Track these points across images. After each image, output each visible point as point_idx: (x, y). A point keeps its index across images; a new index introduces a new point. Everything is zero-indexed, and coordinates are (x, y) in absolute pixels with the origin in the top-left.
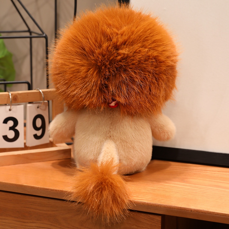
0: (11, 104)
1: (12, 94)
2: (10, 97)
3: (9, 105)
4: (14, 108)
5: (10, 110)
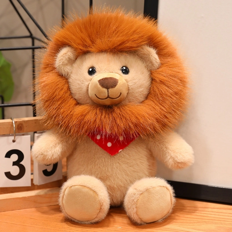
0: (15, 135)
1: (16, 122)
2: (13, 126)
3: (12, 135)
4: (18, 139)
5: (14, 141)
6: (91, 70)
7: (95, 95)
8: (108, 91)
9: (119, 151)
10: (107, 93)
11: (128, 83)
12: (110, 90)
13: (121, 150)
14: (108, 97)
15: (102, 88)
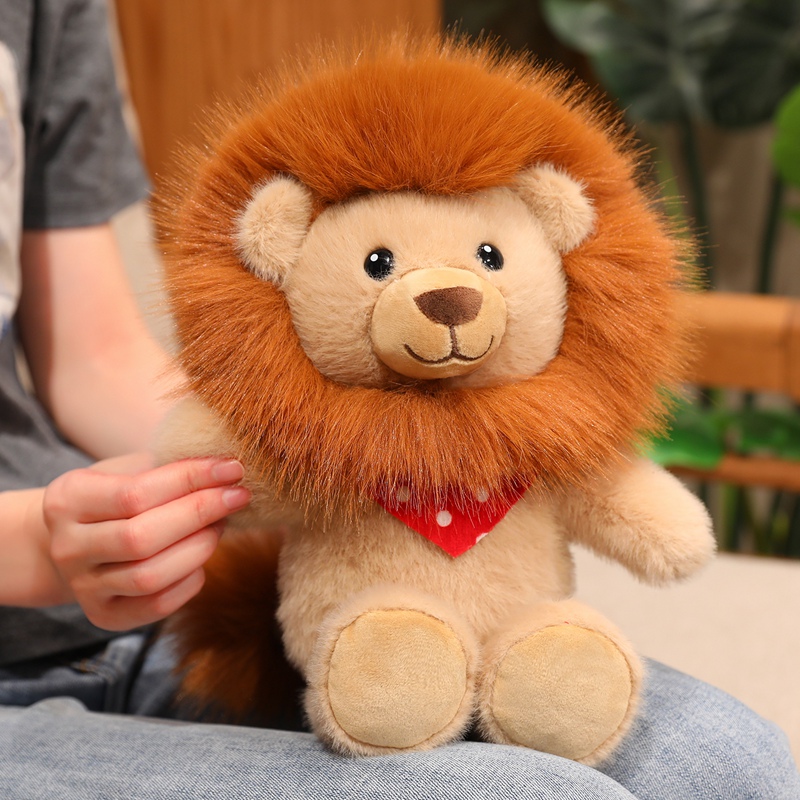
6: (374, 258)
7: (406, 347)
8: (453, 336)
9: (478, 539)
10: (449, 340)
11: (507, 299)
12: (459, 330)
13: (483, 535)
14: (454, 354)
15: (431, 323)
